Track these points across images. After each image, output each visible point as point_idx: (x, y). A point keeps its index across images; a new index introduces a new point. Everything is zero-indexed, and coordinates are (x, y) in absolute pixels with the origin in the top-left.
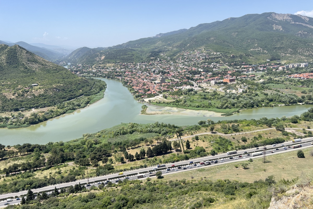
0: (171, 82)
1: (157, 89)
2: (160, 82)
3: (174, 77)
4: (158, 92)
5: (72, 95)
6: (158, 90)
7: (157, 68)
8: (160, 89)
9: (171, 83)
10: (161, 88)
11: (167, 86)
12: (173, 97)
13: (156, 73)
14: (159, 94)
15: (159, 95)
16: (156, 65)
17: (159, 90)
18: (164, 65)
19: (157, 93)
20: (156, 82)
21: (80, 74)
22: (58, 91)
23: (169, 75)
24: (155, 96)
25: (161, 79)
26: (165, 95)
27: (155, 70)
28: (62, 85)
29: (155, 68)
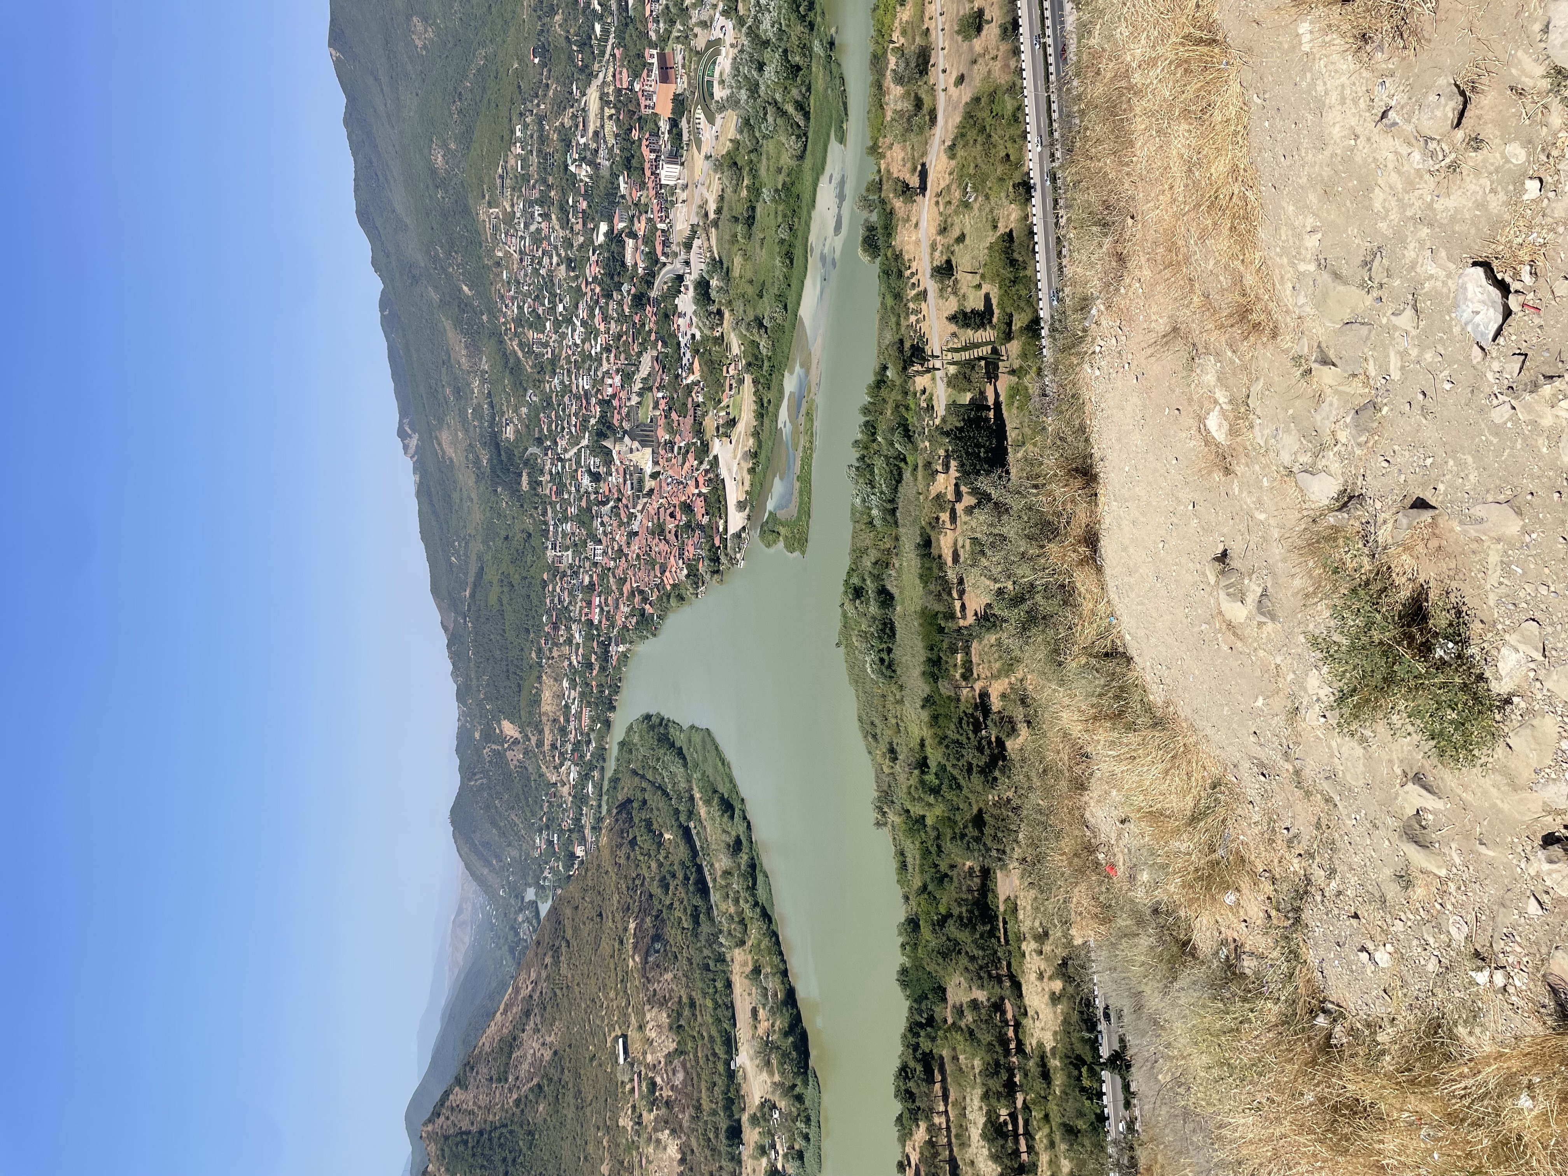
0: (654, 390)
1: (687, 464)
2: (649, 451)
6: (692, 461)
7: (578, 463)
8: (687, 452)
9: (660, 395)
10: (680, 448)
11: (674, 415)
12: (731, 385)
13: (602, 470)
14: (711, 457)
15: (716, 458)
16: (563, 467)
17: (691, 456)
18: (566, 425)
19: (705, 466)
20: (649, 469)
22: (657, 946)
23: (615, 403)
24: (717, 475)
25: (636, 444)
26: (718, 429)
27: (589, 471)
28: (632, 926)
29: (576, 471)
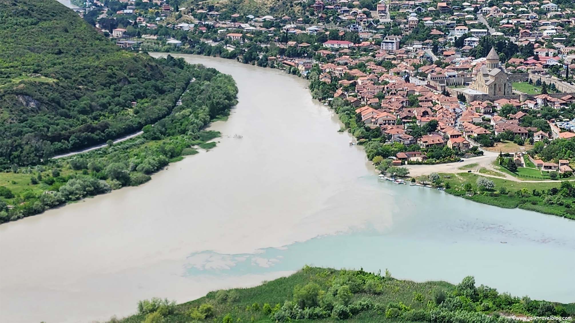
0: (544, 96)
1: (474, 127)
2: (486, 91)
3: (555, 70)
4: (476, 140)
5: (93, 130)
6: (477, 131)
7: (473, 26)
8: (486, 128)
9: (539, 101)
10: (489, 120)
11: (520, 114)
12: (550, 168)
13: (467, 48)
14: (480, 149)
15: (482, 153)
16: (468, 12)
17: (481, 130)
18: (508, 14)
19: (473, 144)
20: (468, 91)
21: (128, 35)
23: (531, 60)
25: (491, 80)
26: (507, 155)
27: (465, 36)
28: (51, 81)
29: (466, 25)
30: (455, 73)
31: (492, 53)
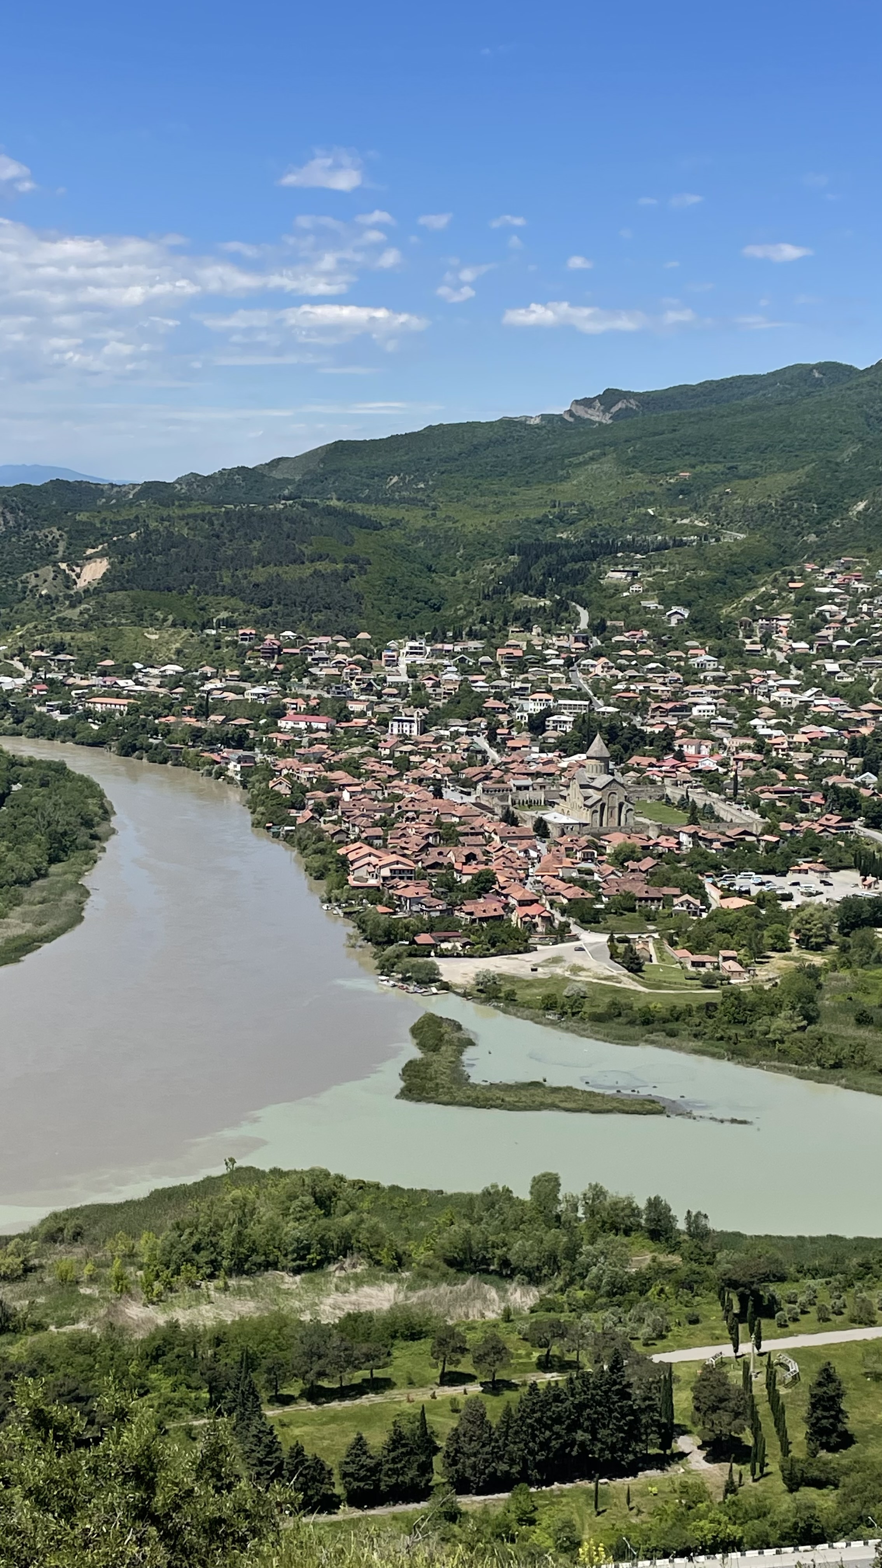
0: (692, 829)
1: (561, 886)
2: (585, 817)
3: (711, 781)
4: (564, 910)
6: (569, 893)
7: (562, 694)
8: (584, 886)
9: (684, 838)
11: (648, 863)
12: (703, 964)
14: (574, 928)
15: (574, 936)
17: (575, 892)
18: (628, 673)
19: (559, 918)
20: (553, 817)
23: (669, 760)
24: (541, 939)
25: (596, 797)
26: (624, 939)
27: (547, 713)
29: (549, 691)
30: (528, 782)
31: (598, 746)
